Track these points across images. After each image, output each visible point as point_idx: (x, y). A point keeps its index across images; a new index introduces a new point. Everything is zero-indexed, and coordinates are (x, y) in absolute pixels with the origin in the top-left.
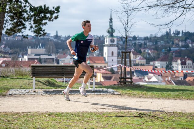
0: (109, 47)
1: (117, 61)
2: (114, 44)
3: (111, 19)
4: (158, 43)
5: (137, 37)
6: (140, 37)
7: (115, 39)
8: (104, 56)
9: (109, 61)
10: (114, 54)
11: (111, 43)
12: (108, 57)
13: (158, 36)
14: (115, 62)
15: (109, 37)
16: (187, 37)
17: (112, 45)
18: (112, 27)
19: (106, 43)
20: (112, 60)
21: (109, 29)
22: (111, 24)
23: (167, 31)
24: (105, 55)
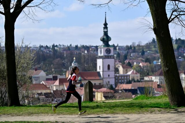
0: (104, 60)
1: (114, 77)
2: (110, 55)
3: (106, 25)
4: (145, 53)
5: (117, 46)
6: (120, 46)
7: (112, 49)
8: (98, 70)
9: (104, 77)
10: (111, 68)
11: (106, 55)
12: (103, 71)
13: (143, 45)
14: (113, 78)
15: (104, 46)
16: (179, 45)
17: (108, 56)
18: (107, 34)
19: (99, 55)
20: (108, 76)
21: (104, 36)
22: (106, 30)
23: (154, 39)
24: (100, 69)
